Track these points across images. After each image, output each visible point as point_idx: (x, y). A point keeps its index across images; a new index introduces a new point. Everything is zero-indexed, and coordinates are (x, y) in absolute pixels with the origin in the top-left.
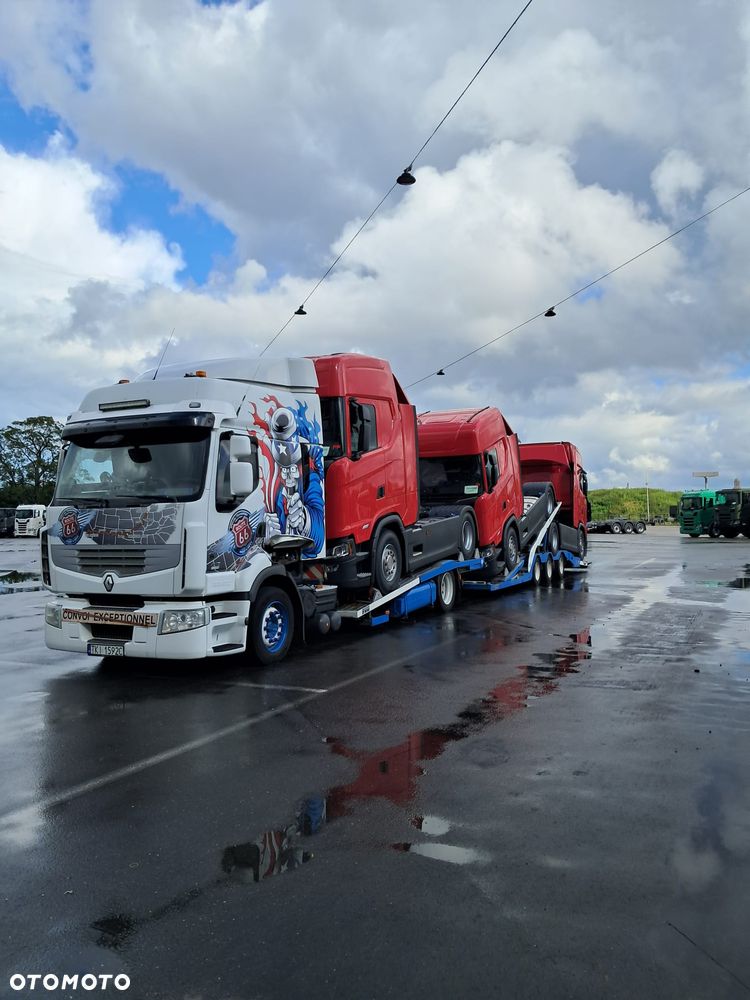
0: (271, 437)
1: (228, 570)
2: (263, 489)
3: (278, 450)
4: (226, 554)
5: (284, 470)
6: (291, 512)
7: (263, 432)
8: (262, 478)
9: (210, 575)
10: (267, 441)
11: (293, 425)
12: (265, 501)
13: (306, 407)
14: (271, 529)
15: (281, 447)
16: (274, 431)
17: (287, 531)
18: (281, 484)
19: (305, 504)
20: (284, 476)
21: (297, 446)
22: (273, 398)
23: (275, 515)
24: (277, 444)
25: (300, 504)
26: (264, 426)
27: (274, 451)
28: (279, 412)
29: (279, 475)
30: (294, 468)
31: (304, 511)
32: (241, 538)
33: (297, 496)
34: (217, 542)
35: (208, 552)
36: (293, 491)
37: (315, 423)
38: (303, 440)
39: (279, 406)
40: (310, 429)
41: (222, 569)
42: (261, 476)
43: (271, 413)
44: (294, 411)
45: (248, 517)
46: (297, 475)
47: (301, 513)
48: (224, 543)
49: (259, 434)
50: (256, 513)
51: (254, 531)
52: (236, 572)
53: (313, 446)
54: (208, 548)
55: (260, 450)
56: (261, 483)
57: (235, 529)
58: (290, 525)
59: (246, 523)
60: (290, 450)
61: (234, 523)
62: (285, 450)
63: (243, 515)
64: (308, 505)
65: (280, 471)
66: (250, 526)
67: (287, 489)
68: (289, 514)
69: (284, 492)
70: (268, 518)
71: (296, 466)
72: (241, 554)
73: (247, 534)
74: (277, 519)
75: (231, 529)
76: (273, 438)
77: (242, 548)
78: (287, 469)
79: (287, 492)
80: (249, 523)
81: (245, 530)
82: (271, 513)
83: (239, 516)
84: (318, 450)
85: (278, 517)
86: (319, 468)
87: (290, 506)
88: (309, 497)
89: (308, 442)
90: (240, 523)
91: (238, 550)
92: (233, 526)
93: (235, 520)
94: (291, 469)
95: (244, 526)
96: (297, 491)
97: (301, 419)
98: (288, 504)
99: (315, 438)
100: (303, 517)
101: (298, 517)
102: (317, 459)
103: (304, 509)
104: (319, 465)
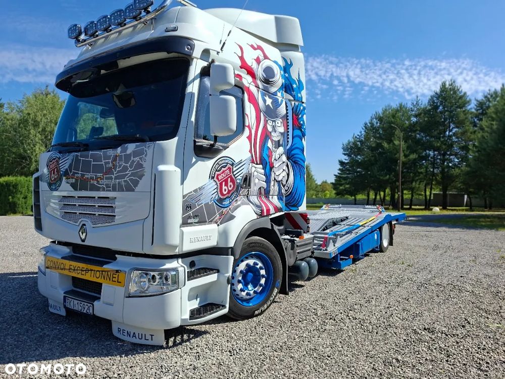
0: (257, 87)
1: (210, 223)
2: (249, 138)
3: (265, 101)
4: (207, 204)
5: (270, 123)
6: (276, 165)
7: (250, 79)
8: (249, 127)
9: (186, 229)
10: (253, 89)
11: (279, 80)
12: (251, 151)
13: (291, 64)
14: (257, 181)
15: (267, 98)
16: (261, 80)
17: (272, 183)
18: (266, 136)
19: (288, 158)
20: (270, 129)
21: (282, 101)
22: (259, 48)
23: (261, 166)
24: (263, 95)
25: (284, 158)
26: (251, 73)
27: (261, 101)
28: (266, 63)
29: (265, 127)
30: (279, 122)
31: (287, 166)
32: (224, 187)
33: (281, 150)
34: (195, 191)
35: (184, 202)
37: (299, 81)
38: (287, 96)
39: (266, 57)
40: (295, 86)
41: (202, 222)
42: (247, 124)
43: (258, 61)
44: (280, 66)
45: (232, 165)
46: (282, 130)
47: (285, 168)
48: (204, 192)
49: (247, 80)
50: (240, 162)
51: (238, 181)
52: (218, 225)
53: (297, 103)
54: (184, 197)
55: (246, 96)
56: (247, 130)
57: (218, 178)
58: (275, 179)
59: (230, 172)
60: (276, 103)
61: (216, 171)
62: (272, 103)
63: (227, 163)
64: (292, 160)
65: (266, 122)
66: (234, 175)
67: (272, 141)
68: (273, 167)
69: (270, 144)
70: (253, 169)
71: (281, 120)
72: (224, 205)
73: (231, 184)
74: (263, 171)
75: (213, 178)
76: (259, 88)
77: (225, 199)
78: (273, 121)
79: (273, 145)
80: (233, 172)
81: (229, 179)
82: (257, 164)
83: (223, 163)
84: (302, 108)
85: (263, 169)
86: (302, 125)
87: (275, 159)
88: (293, 152)
89: (292, 99)
90: (224, 172)
91: (220, 200)
92: (215, 173)
93: (218, 168)
94: (277, 123)
95: (228, 175)
96: (282, 146)
97: (287, 75)
98: (273, 157)
99: (299, 95)
100: (287, 171)
101: (282, 170)
102: (300, 116)
103: (287, 163)
104: (302, 122)
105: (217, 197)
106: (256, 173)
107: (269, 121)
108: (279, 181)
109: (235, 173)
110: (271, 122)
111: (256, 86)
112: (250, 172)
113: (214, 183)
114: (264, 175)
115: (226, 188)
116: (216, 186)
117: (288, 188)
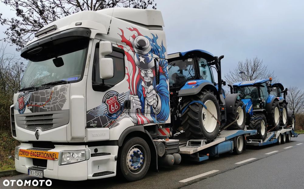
0: (134, 52)
2: (129, 81)
3: (139, 59)
4: (101, 117)
6: (148, 96)
7: (128, 48)
8: (128, 74)
9: (89, 130)
10: (131, 53)
11: (149, 47)
12: (129, 88)
13: (157, 38)
14: (135, 105)
15: (141, 58)
16: (136, 48)
17: (146, 106)
18: (140, 79)
19: (157, 92)
20: (143, 75)
21: (152, 59)
22: (135, 29)
23: (137, 96)
24: (138, 56)
25: (154, 92)
26: (129, 44)
27: (136, 60)
28: (140, 38)
29: (139, 74)
32: (112, 108)
33: (152, 87)
34: (94, 109)
35: (87, 115)
36: (149, 84)
39: (139, 34)
41: (99, 126)
42: (126, 72)
44: (149, 39)
45: (117, 95)
46: (152, 75)
47: (155, 97)
48: (99, 110)
50: (123, 94)
52: (110, 129)
54: (87, 112)
55: (126, 57)
56: (126, 77)
57: (108, 102)
58: (148, 104)
59: (116, 99)
60: (147, 60)
61: (107, 98)
62: (144, 60)
63: (114, 94)
64: (159, 93)
65: (140, 71)
66: (119, 101)
67: (145, 82)
68: (147, 97)
69: (143, 84)
70: (132, 98)
71: (151, 70)
72: (113, 117)
73: (117, 106)
74: (139, 99)
75: (104, 102)
76: (135, 52)
77: (113, 114)
78: (145, 71)
79: (145, 84)
80: (118, 99)
81: (115, 103)
82: (134, 95)
83: (111, 95)
84: (165, 62)
85: (139, 98)
86: (166, 72)
87: (147, 93)
88: (160, 89)
89: (158, 57)
90: (111, 99)
91: (110, 115)
92: (106, 100)
93: (108, 97)
94: (148, 72)
95: (115, 101)
96: (152, 85)
97: (154, 44)
98: (146, 91)
99: (163, 55)
100: (157, 99)
101: (153, 99)
102: (164, 67)
103: (157, 95)
104: (165, 71)
105: (108, 113)
106: (133, 100)
107: (142, 71)
108: (151, 106)
109: (119, 100)
110: (144, 71)
112: (129, 100)
113: (106, 105)
114: (140, 102)
115: (113, 108)
116: (107, 107)
117: (158, 110)
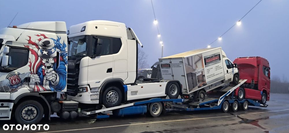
1: (7, 92)
2: (30, 66)
3: (42, 53)
4: (4, 86)
6: (48, 74)
7: (34, 46)
10: (36, 49)
12: (31, 70)
14: (34, 80)
15: (44, 52)
16: (41, 46)
17: (45, 81)
18: (41, 64)
19: (56, 72)
20: (44, 62)
21: (54, 52)
22: (42, 35)
23: (37, 75)
24: (42, 51)
25: (54, 72)
26: (35, 44)
27: (39, 53)
28: (45, 40)
29: (41, 61)
30: (51, 59)
32: (14, 81)
33: (52, 69)
36: (49, 67)
38: (58, 50)
40: (61, 46)
42: (29, 61)
45: (19, 75)
46: (53, 62)
47: (54, 75)
48: (3, 82)
49: (31, 47)
50: (24, 74)
51: (22, 80)
52: (11, 93)
53: (62, 52)
55: (30, 52)
56: (29, 64)
57: (10, 78)
58: (46, 79)
59: (17, 77)
60: (50, 53)
62: (47, 53)
63: (16, 74)
64: (59, 73)
65: (42, 60)
67: (45, 66)
68: (46, 75)
69: (43, 67)
71: (53, 59)
72: (14, 87)
73: (18, 80)
74: (38, 77)
75: (8, 78)
76: (40, 49)
77: (14, 85)
79: (46, 68)
81: (16, 79)
82: (34, 74)
83: (13, 74)
84: (65, 54)
88: (59, 69)
89: (60, 51)
90: (14, 77)
91: (11, 85)
93: (11, 75)
94: (49, 60)
96: (52, 67)
97: (58, 42)
98: (46, 72)
99: (64, 49)
101: (52, 76)
102: (64, 57)
103: (56, 74)
104: (65, 59)
105: (9, 84)
106: (33, 77)
107: (44, 60)
108: (50, 80)
109: (20, 77)
110: (46, 60)
111: (38, 48)
113: (8, 80)
114: (39, 78)
117: (56, 83)
